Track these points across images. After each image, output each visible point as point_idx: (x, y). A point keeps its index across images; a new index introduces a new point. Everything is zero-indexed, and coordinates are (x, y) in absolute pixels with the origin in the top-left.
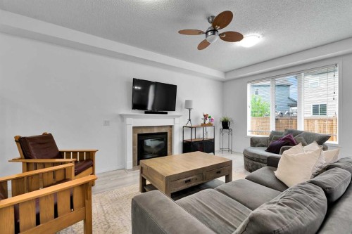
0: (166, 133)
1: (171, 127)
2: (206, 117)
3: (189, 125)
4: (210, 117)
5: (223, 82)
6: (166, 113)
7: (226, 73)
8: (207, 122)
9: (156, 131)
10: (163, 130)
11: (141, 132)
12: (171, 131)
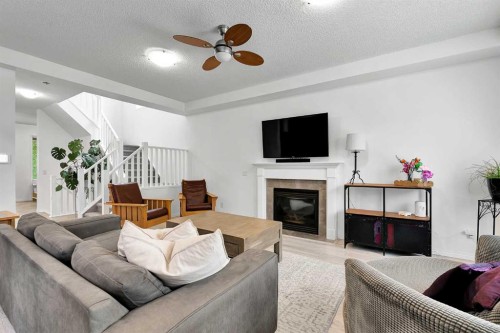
0: (317, 192)
4: (417, 166)
6: (309, 161)
11: (278, 185)
12: (325, 189)
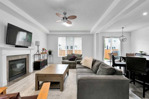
0: (26, 59)
1: (28, 55)
2: (43, 49)
3: (37, 53)
4: (45, 50)
5: (48, 35)
6: (28, 47)
7: (50, 31)
8: (44, 52)
9: (20, 58)
10: (24, 57)
11: (11, 59)
12: (28, 57)
